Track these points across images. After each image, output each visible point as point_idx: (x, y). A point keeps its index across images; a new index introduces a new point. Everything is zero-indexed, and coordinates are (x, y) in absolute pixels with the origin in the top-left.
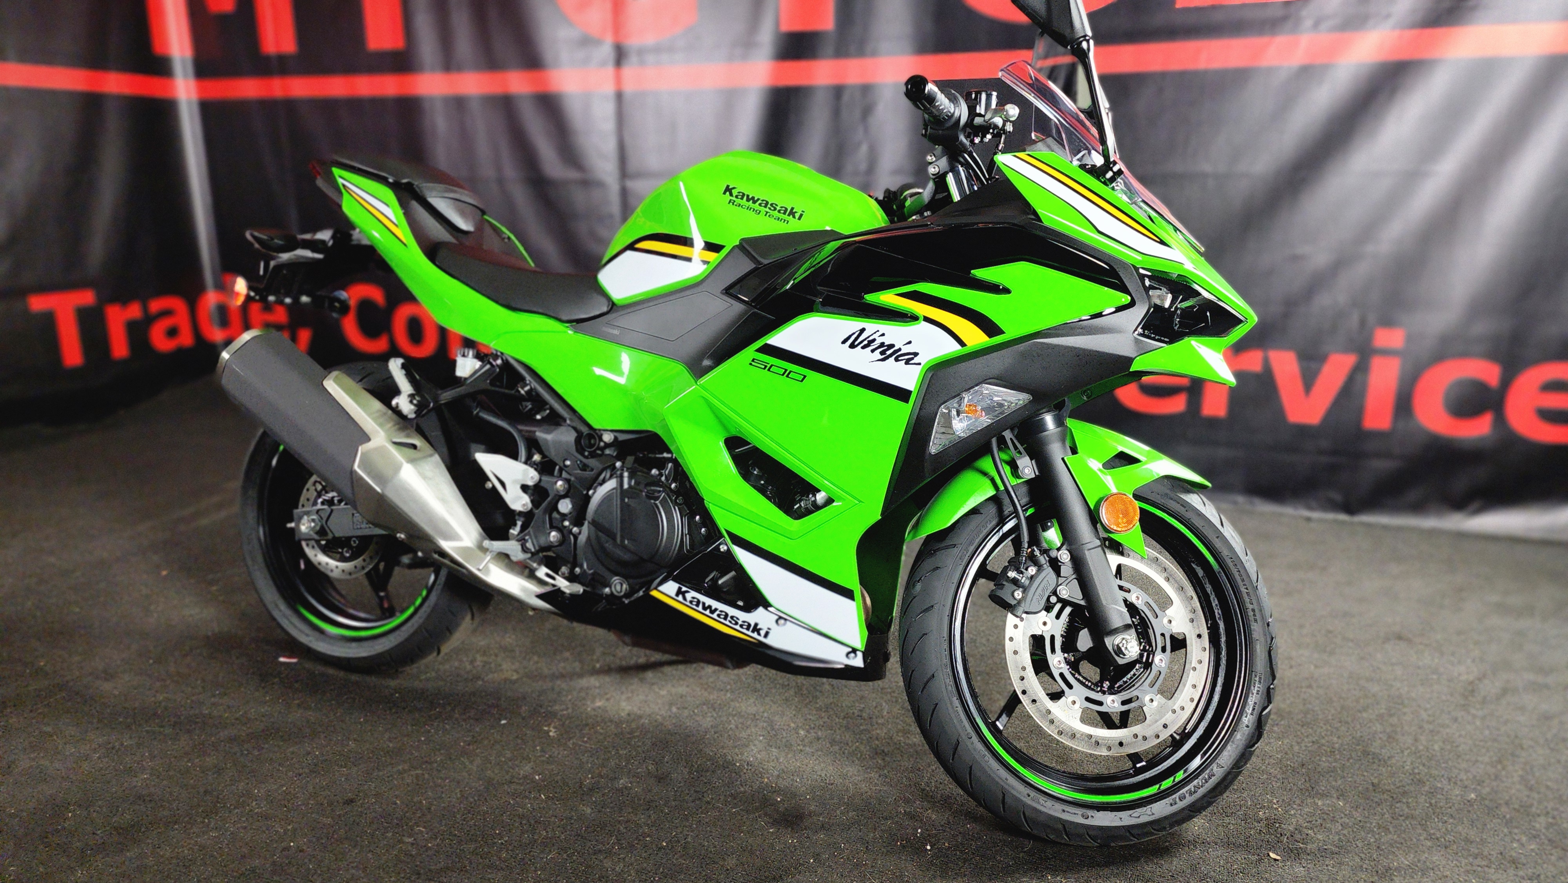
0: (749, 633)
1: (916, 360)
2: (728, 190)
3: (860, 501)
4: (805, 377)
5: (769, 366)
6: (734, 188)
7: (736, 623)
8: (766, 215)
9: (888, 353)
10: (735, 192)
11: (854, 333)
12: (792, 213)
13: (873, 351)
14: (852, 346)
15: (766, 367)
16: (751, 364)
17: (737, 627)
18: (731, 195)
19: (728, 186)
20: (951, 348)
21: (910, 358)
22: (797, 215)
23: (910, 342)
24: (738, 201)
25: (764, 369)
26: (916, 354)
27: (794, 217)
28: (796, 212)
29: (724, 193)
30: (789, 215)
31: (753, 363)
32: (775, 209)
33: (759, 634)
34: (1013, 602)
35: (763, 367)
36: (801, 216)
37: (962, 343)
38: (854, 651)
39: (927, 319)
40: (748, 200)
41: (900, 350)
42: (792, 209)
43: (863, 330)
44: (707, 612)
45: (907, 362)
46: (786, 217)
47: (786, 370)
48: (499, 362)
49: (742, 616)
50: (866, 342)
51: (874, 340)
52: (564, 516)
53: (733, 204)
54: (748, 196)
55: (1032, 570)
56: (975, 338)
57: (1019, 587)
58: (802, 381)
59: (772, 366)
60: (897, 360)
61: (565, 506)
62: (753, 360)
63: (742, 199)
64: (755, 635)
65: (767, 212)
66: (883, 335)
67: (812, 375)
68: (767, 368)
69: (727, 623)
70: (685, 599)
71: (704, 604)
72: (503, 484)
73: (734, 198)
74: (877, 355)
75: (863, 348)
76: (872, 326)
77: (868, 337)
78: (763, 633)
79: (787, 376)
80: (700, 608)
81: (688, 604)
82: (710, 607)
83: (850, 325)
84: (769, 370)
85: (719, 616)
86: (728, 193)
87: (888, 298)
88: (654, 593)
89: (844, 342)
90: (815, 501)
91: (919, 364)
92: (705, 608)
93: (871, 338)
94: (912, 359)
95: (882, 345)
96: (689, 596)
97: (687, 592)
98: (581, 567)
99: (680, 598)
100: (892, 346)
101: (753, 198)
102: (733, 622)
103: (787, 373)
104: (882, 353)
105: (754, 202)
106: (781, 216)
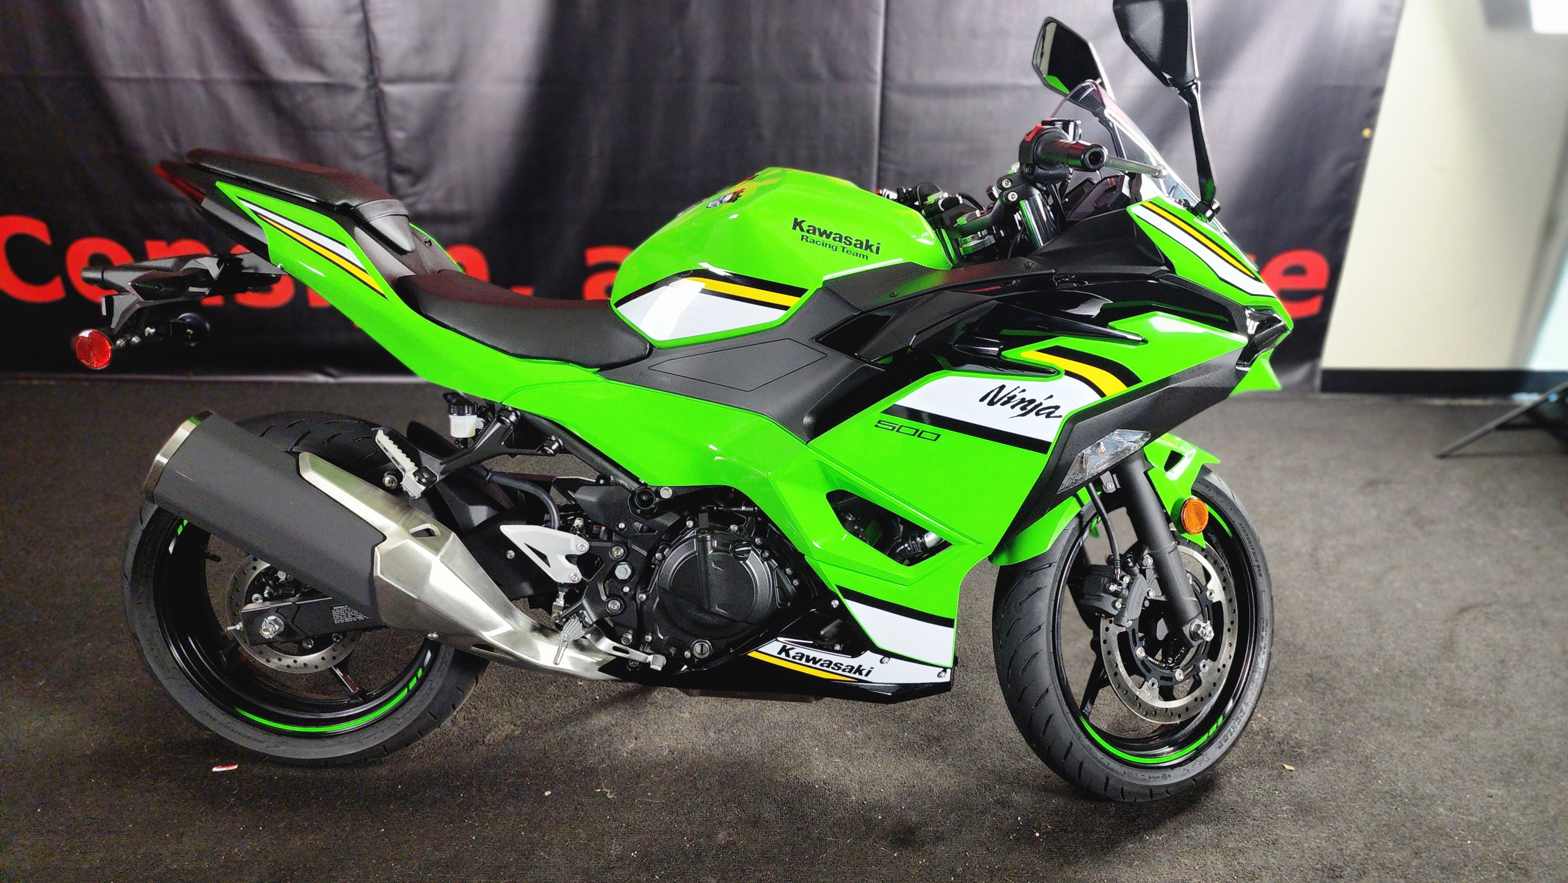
0: (851, 675)
1: (1057, 413)
2: (797, 224)
3: (978, 543)
4: (939, 436)
5: (897, 427)
6: (803, 221)
7: (839, 668)
8: (843, 251)
9: (1029, 408)
10: (805, 226)
11: (993, 391)
12: (869, 247)
13: (1013, 407)
14: (991, 403)
15: (894, 428)
16: (876, 426)
17: (840, 672)
18: (802, 230)
19: (796, 219)
20: (1092, 399)
21: (1050, 412)
22: (874, 248)
23: (1051, 396)
24: (811, 236)
25: (893, 430)
26: (1057, 408)
27: (871, 251)
28: (872, 245)
29: (794, 228)
30: (866, 249)
31: (879, 425)
32: (850, 244)
33: (861, 674)
34: (1115, 612)
35: (891, 428)
36: (878, 248)
37: (1102, 394)
38: (945, 669)
39: (1068, 373)
40: (821, 235)
41: (1041, 404)
42: (867, 241)
43: (1002, 388)
44: (810, 664)
45: (1048, 416)
46: (862, 251)
47: (917, 431)
48: (513, 418)
49: (846, 661)
50: (1006, 399)
51: (1015, 396)
52: (624, 582)
53: (807, 241)
54: (819, 230)
55: (1127, 579)
56: (1114, 387)
57: (1118, 598)
58: (935, 440)
59: (901, 427)
60: (1037, 414)
61: (623, 572)
62: (879, 422)
63: (814, 233)
64: (857, 676)
65: (844, 248)
66: (1024, 391)
67: (945, 433)
68: (896, 429)
69: (830, 670)
70: (788, 655)
71: (808, 657)
72: (543, 557)
73: (805, 234)
74: (1018, 410)
75: (1002, 404)
76: (1012, 383)
77: (1009, 394)
78: (864, 673)
79: (919, 436)
80: (803, 661)
81: (791, 659)
82: (814, 659)
83: (989, 382)
84: (898, 431)
85: (822, 665)
86: (798, 228)
87: (1029, 354)
88: (753, 654)
89: (982, 400)
90: (923, 544)
91: (1060, 416)
92: (808, 660)
93: (1010, 395)
94: (1053, 412)
95: (1023, 400)
96: (792, 653)
97: (792, 649)
98: (654, 634)
99: (783, 655)
100: (1033, 401)
101: (825, 232)
102: (836, 668)
103: (918, 434)
104: (1022, 409)
105: (828, 236)
106: (859, 251)
